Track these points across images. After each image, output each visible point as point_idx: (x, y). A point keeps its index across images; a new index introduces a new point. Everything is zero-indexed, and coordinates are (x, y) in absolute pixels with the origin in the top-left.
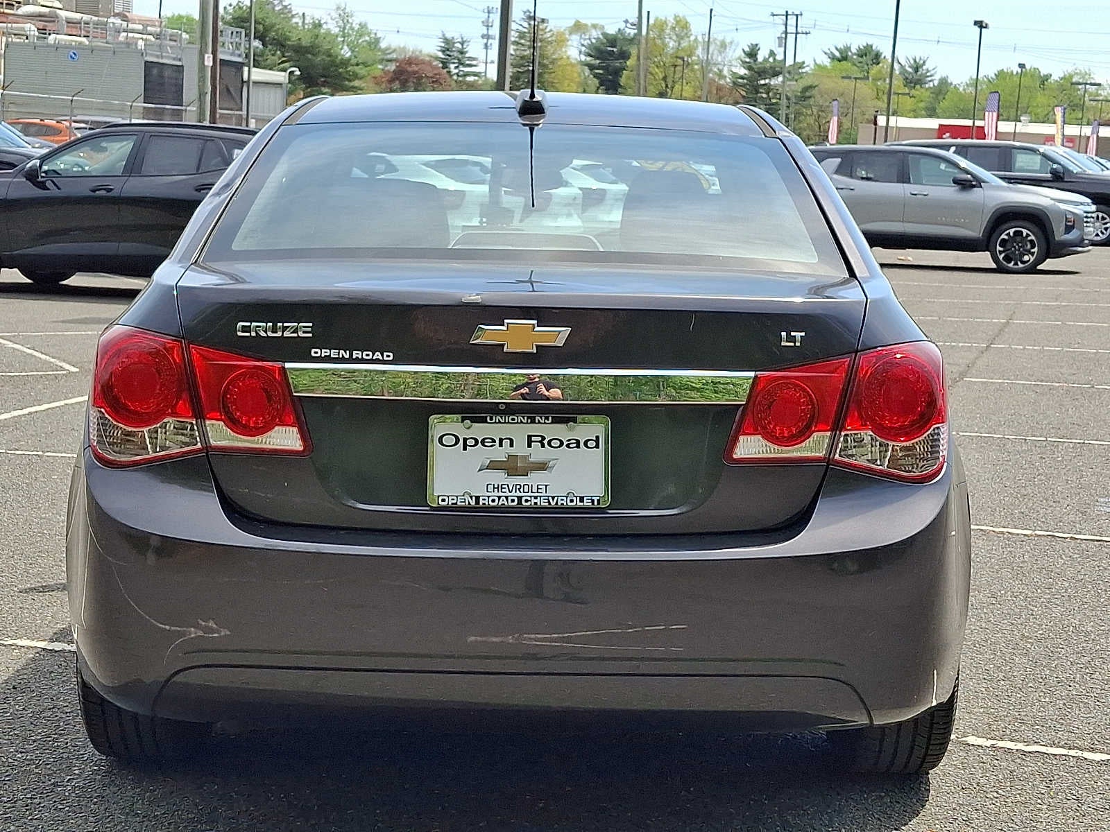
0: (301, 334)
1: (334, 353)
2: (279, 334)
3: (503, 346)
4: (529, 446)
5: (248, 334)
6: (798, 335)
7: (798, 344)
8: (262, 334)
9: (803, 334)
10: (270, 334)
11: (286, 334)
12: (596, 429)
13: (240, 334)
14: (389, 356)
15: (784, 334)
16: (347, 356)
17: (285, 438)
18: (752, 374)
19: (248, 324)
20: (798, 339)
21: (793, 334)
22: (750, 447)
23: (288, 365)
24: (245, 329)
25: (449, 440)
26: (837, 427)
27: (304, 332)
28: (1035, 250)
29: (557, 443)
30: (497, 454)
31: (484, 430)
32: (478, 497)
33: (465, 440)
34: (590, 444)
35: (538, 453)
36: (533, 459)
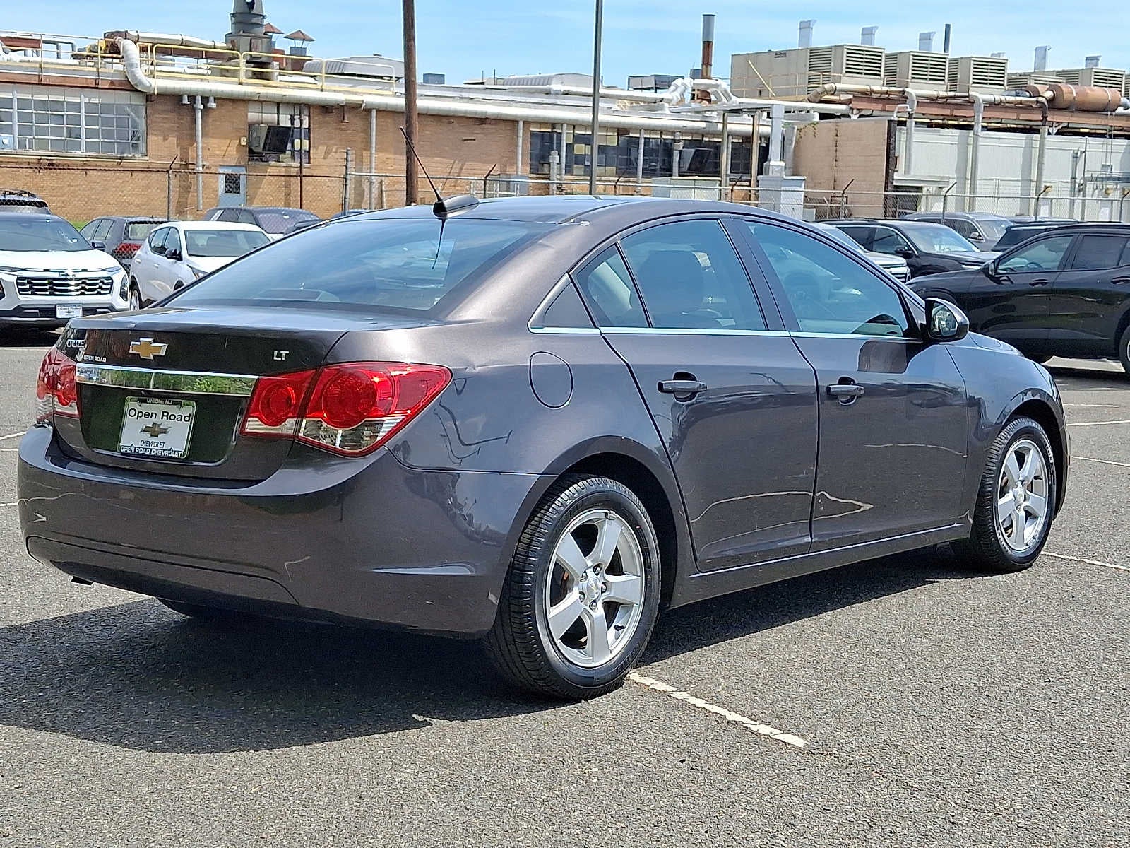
4: (162, 418)
5: (69, 346)
6: (284, 353)
7: (284, 359)
8: (72, 346)
9: (288, 352)
12: (189, 410)
14: (104, 360)
15: (276, 352)
16: (92, 359)
18: (257, 377)
20: (284, 355)
21: (282, 352)
22: (254, 425)
23: (77, 365)
24: (69, 343)
25: (132, 413)
26: (301, 416)
29: (172, 417)
30: (149, 422)
31: (146, 407)
32: (136, 448)
33: (139, 412)
34: (187, 419)
35: (165, 423)
36: (161, 427)
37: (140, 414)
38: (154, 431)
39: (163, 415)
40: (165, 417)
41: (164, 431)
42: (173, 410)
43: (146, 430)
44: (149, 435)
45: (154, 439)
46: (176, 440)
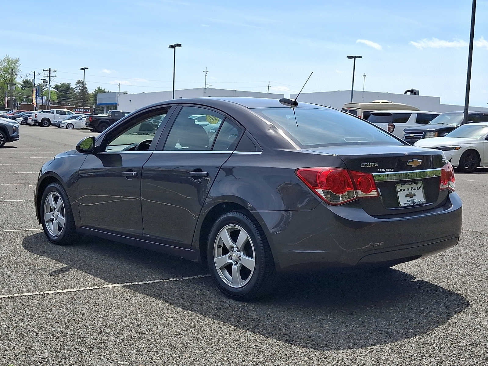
0: (375, 166)
1: (382, 170)
2: (371, 166)
3: (412, 166)
5: (364, 167)
8: (367, 166)
10: (369, 166)
11: (372, 166)
12: (420, 185)
13: (362, 167)
14: (393, 170)
16: (385, 171)
17: (374, 193)
18: (440, 169)
19: (363, 164)
23: (373, 174)
24: (363, 165)
25: (399, 190)
27: (376, 165)
28: (3, 139)
29: (415, 189)
30: (407, 193)
31: (404, 187)
32: (407, 204)
33: (402, 190)
34: (420, 188)
35: (413, 192)
36: (413, 193)
37: (403, 190)
38: (410, 195)
39: (411, 189)
40: (412, 190)
41: (414, 195)
42: (414, 186)
43: (407, 196)
44: (409, 198)
45: (412, 199)
46: (420, 197)
